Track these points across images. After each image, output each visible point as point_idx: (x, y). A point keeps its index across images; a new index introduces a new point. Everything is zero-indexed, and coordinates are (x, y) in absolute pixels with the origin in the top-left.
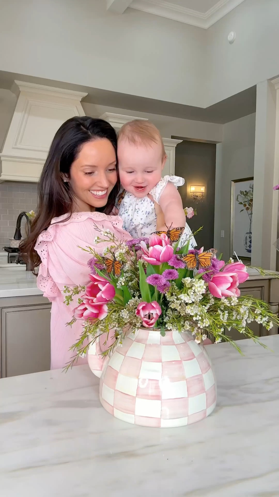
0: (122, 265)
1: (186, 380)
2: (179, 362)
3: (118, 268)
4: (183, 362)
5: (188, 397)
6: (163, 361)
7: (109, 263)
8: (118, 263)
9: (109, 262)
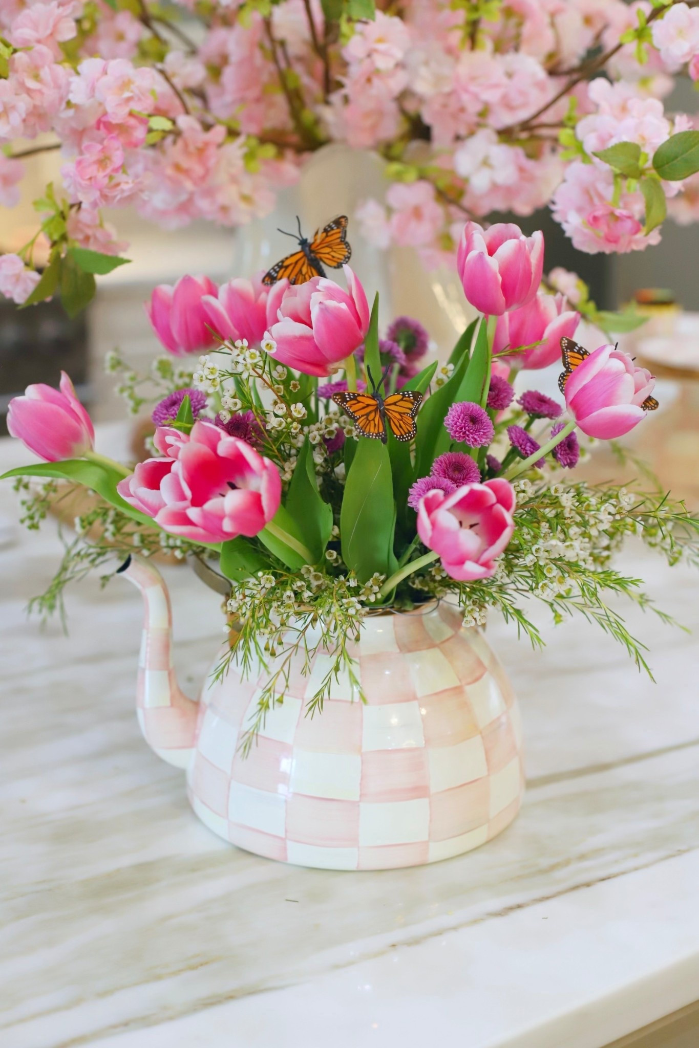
0: (413, 401)
1: (481, 733)
2: (458, 690)
3: (404, 413)
4: (468, 689)
5: (489, 775)
6: (419, 695)
7: (363, 408)
8: (402, 400)
9: (364, 405)
